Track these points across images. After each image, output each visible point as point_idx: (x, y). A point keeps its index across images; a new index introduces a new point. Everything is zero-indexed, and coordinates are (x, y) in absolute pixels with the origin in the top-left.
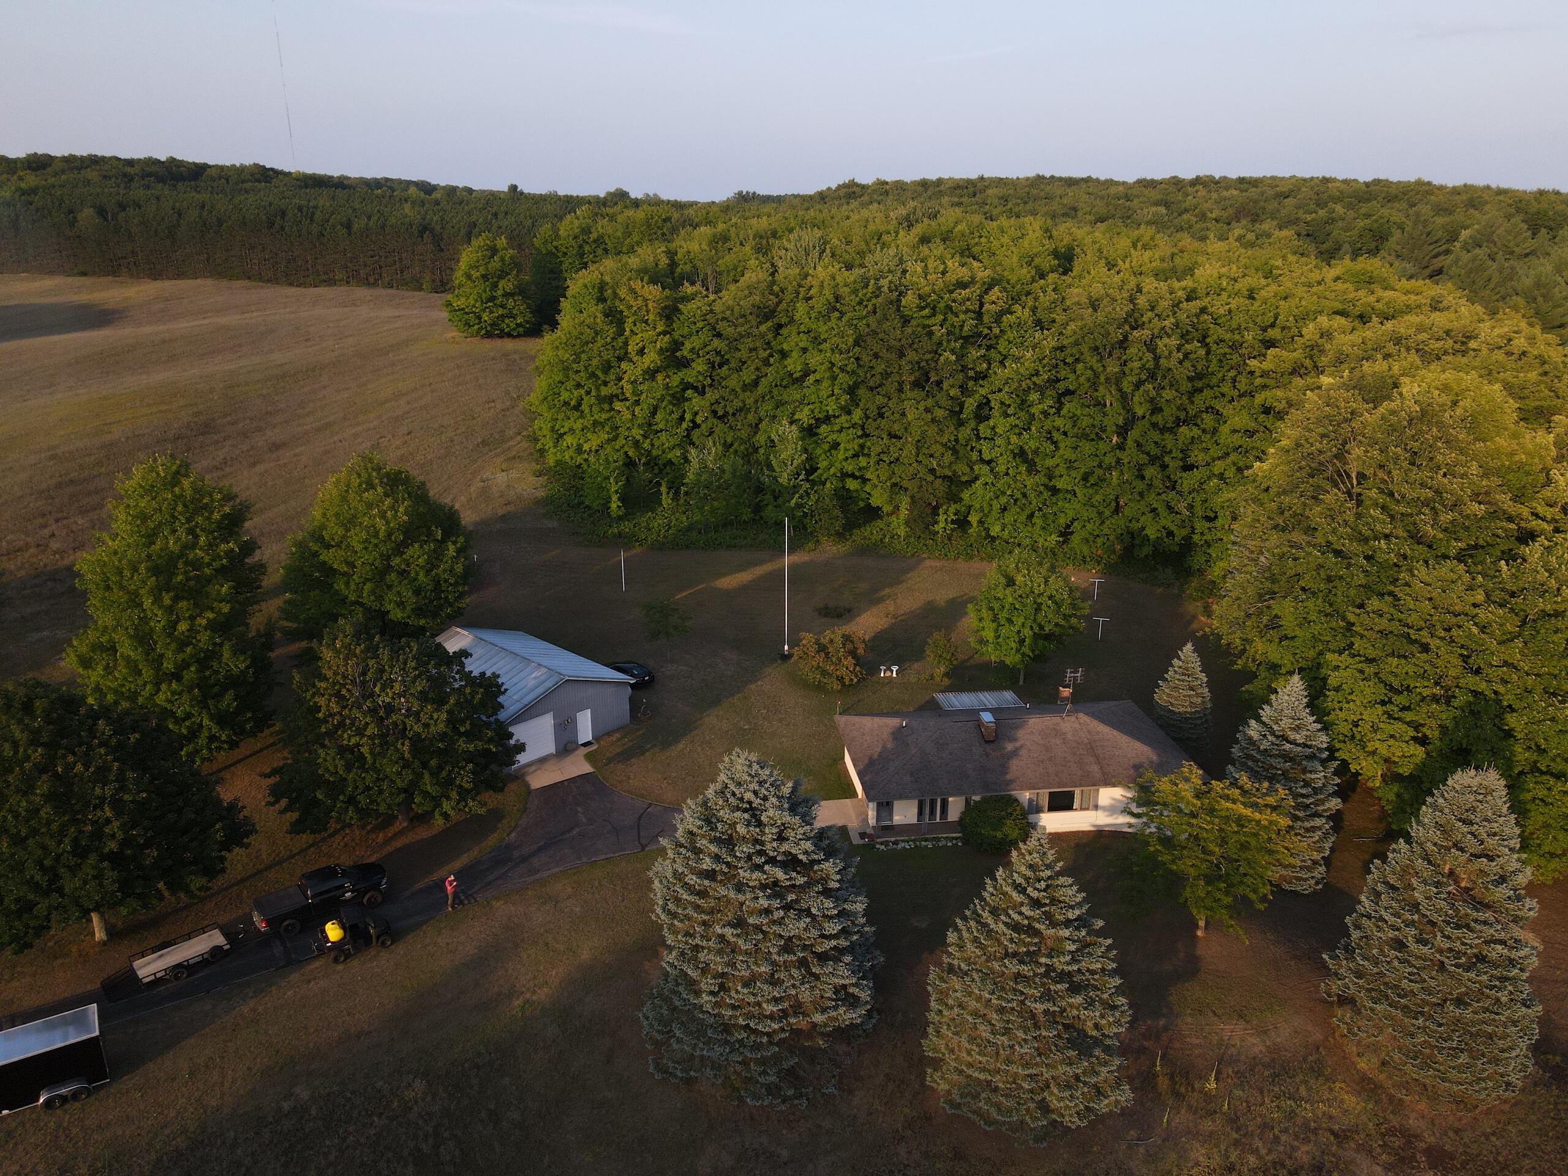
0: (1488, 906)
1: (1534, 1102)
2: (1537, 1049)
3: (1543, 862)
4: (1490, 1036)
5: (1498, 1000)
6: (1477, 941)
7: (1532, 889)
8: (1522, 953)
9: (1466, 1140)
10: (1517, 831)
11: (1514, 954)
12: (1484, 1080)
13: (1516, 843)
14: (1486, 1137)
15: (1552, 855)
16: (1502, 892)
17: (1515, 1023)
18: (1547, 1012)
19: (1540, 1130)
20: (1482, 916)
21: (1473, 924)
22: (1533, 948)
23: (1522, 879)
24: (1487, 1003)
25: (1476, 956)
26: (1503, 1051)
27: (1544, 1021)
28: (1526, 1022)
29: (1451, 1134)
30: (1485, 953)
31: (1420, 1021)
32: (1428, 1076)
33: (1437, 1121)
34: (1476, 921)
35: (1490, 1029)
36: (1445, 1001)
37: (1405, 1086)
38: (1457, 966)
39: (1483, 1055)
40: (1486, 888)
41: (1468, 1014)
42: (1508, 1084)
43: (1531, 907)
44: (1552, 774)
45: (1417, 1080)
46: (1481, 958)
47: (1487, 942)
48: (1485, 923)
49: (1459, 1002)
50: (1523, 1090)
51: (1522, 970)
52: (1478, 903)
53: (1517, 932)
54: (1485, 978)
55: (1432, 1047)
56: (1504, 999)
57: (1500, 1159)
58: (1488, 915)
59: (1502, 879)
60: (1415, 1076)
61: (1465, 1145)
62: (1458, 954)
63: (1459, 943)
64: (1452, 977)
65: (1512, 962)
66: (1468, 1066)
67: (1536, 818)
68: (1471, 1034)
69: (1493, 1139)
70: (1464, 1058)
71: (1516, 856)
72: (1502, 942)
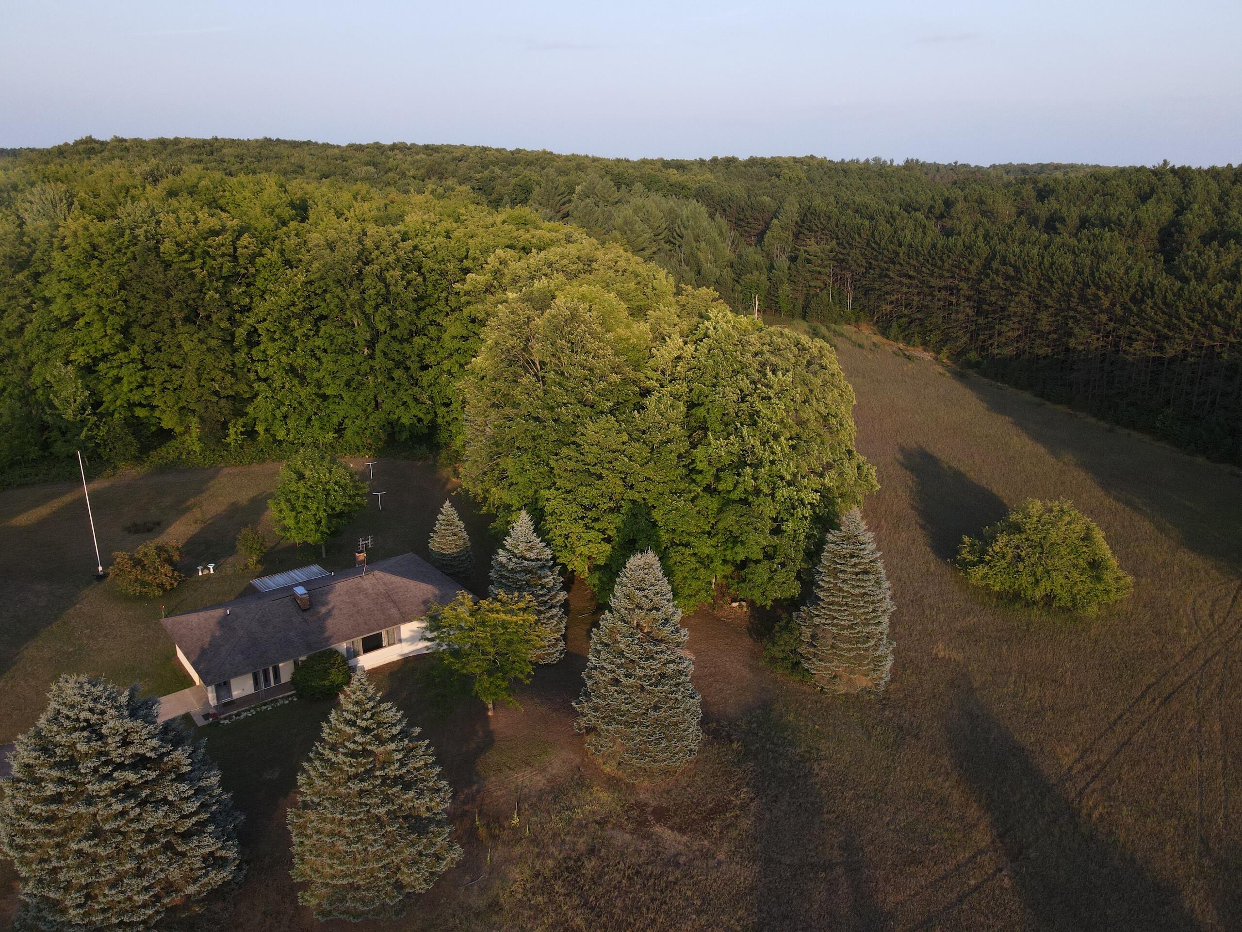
0: (662, 641)
1: (706, 757)
2: (703, 723)
3: (686, 602)
4: (676, 724)
5: (676, 699)
6: (659, 665)
7: (684, 622)
8: (685, 665)
9: (674, 796)
10: (670, 587)
11: (681, 667)
12: (677, 753)
13: (670, 596)
14: (684, 789)
15: (690, 596)
16: (668, 629)
17: (688, 711)
18: (703, 697)
19: (713, 773)
20: (658, 649)
21: (655, 655)
22: (690, 660)
23: (677, 618)
24: (671, 703)
25: (660, 675)
26: (684, 731)
27: (704, 704)
28: (693, 708)
29: (665, 795)
30: (664, 671)
31: (636, 729)
32: (645, 763)
33: (655, 791)
34: (656, 653)
35: (675, 719)
36: (647, 710)
37: (634, 774)
38: (650, 685)
39: (674, 737)
40: (659, 630)
41: (662, 714)
42: (691, 751)
43: (685, 634)
44: (683, 545)
45: (640, 768)
46: (663, 676)
47: (664, 664)
48: (662, 652)
49: (656, 708)
50: (699, 752)
51: (686, 675)
52: (657, 640)
53: (680, 653)
54: (667, 687)
55: (645, 743)
56: (680, 698)
57: (695, 800)
58: (663, 647)
59: (667, 621)
60: (638, 765)
61: (674, 799)
62: (650, 677)
63: (649, 670)
64: (649, 693)
65: (680, 672)
66: (667, 747)
67: (678, 576)
68: (665, 726)
69: (689, 789)
70: (664, 743)
71: (671, 604)
72: (673, 662)
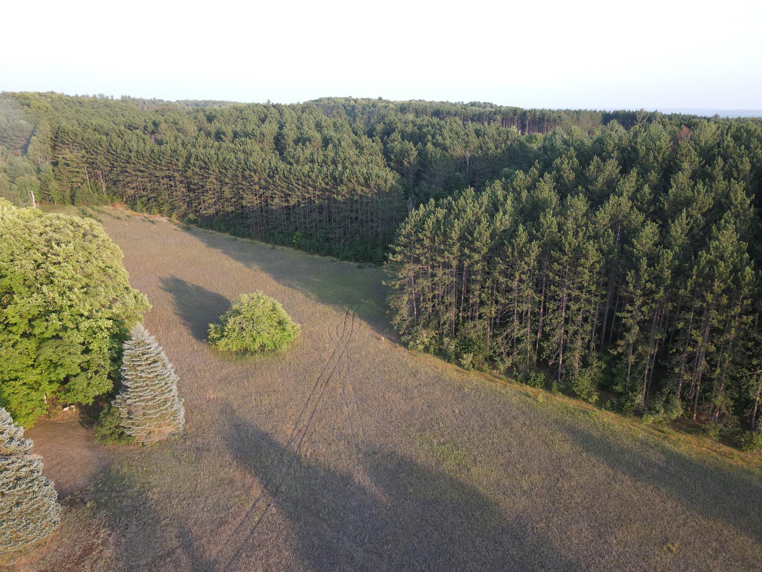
0: (11, 454)
1: (68, 521)
2: (60, 499)
3: (25, 419)
4: (38, 509)
5: (34, 491)
6: (13, 473)
7: (27, 435)
8: (35, 465)
9: (49, 559)
10: (9, 414)
11: (32, 468)
12: (44, 529)
13: (10, 420)
14: (56, 551)
15: (28, 414)
16: (14, 444)
17: (45, 496)
18: (56, 482)
19: (76, 530)
20: (10, 461)
21: (7, 467)
22: (38, 460)
23: (21, 434)
24: (30, 496)
25: (16, 479)
26: (46, 511)
27: (56, 487)
28: (50, 492)
29: (41, 562)
30: (19, 475)
31: (5, 525)
32: (20, 546)
33: (33, 562)
34: (8, 465)
35: (36, 506)
36: (11, 508)
37: (13, 558)
38: (9, 489)
39: (39, 519)
40: (6, 447)
41: (24, 506)
42: (54, 523)
43: (30, 443)
44: (13, 380)
45: (15, 552)
46: (18, 479)
47: (17, 471)
48: (13, 463)
49: (18, 504)
50: (62, 520)
51: (38, 472)
52: (6, 455)
53: (28, 457)
54: (24, 486)
55: (15, 532)
56: (36, 490)
57: (66, 555)
58: (13, 458)
59: (12, 439)
60: (14, 550)
61: (50, 561)
62: (8, 484)
63: (5, 479)
64: (10, 496)
65: (32, 472)
66: (35, 528)
67: (14, 404)
68: (30, 514)
69: (59, 549)
70: (31, 526)
71: (13, 425)
72: (25, 466)
